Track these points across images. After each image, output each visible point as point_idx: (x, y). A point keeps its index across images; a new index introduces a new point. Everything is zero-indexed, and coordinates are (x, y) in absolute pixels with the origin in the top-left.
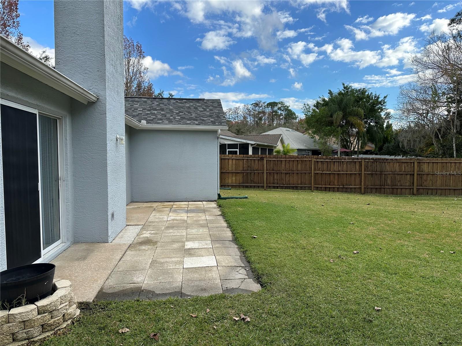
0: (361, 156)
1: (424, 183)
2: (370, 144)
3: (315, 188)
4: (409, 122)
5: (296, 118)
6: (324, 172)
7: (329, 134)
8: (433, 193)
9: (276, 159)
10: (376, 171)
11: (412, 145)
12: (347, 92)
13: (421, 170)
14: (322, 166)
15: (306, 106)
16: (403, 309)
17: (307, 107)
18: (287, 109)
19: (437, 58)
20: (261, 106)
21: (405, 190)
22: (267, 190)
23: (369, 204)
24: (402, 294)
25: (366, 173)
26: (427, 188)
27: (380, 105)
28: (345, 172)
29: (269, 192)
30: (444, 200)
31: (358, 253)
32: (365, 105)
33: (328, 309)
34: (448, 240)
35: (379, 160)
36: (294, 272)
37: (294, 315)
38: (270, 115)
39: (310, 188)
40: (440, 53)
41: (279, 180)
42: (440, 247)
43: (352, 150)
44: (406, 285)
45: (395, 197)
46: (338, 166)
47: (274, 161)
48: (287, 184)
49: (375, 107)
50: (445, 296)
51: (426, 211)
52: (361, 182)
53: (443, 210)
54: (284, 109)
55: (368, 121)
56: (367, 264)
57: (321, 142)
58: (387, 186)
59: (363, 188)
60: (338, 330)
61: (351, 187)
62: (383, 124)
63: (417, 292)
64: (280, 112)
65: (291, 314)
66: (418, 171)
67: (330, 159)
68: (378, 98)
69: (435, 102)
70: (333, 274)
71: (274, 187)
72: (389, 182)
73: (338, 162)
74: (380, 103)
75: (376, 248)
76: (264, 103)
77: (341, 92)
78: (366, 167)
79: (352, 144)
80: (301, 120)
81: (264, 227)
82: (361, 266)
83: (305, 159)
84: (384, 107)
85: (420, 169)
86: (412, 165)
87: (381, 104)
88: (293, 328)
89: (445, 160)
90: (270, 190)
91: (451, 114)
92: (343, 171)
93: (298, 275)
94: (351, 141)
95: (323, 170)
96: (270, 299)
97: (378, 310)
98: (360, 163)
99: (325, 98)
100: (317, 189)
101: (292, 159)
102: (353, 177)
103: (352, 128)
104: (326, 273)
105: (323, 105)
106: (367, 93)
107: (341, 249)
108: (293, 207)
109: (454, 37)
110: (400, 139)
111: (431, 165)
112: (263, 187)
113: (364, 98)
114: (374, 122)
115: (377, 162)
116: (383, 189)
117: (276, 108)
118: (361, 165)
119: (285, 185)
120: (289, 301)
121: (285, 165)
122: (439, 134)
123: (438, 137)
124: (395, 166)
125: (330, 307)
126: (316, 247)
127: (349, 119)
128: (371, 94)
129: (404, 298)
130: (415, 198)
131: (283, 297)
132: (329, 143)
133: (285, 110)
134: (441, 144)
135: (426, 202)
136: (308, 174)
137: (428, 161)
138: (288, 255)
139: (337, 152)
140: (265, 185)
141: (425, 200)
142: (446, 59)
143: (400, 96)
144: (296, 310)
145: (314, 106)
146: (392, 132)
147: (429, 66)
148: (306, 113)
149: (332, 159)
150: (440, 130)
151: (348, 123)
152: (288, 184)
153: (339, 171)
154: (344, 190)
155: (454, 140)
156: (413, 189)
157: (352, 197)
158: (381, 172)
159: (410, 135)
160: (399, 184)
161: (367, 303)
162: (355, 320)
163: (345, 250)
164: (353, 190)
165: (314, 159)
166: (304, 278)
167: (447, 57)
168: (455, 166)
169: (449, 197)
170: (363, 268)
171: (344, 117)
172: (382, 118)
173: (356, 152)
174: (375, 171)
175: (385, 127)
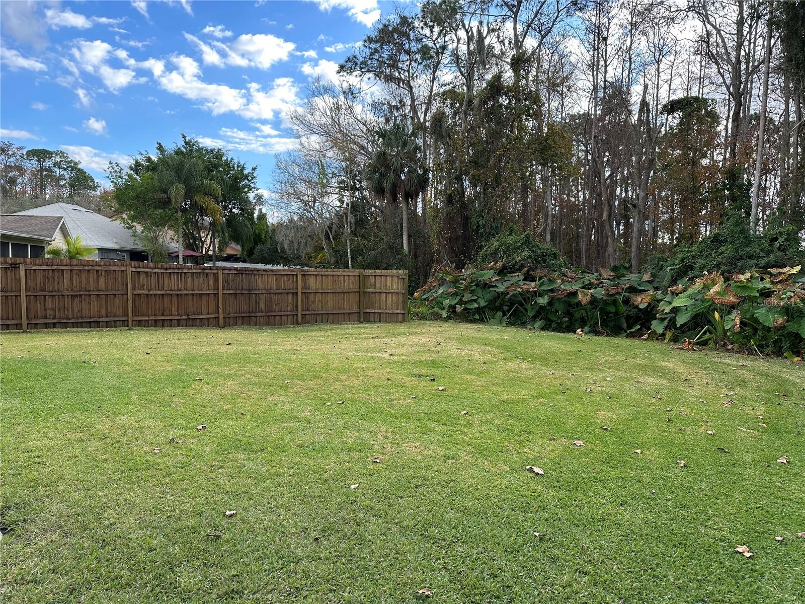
0: (220, 264)
1: (311, 306)
2: (233, 245)
3: (134, 323)
4: (290, 212)
5: (95, 188)
6: (151, 293)
7: (161, 223)
8: (324, 320)
9: (49, 268)
10: (242, 289)
11: (295, 248)
12: (190, 151)
13: (307, 286)
14: (147, 282)
15: (114, 166)
16: (269, 503)
17: (116, 168)
18: (74, 167)
19: (324, 120)
20: (13, 154)
21: (285, 317)
22: (30, 332)
23: (230, 344)
24: (268, 479)
25: (225, 292)
26: (316, 313)
27: (246, 181)
28: (190, 292)
29: (34, 335)
30: (336, 329)
31: (204, 428)
32: (222, 177)
33: (144, 538)
34: (337, 385)
35: (246, 271)
36: (80, 486)
37: (74, 568)
38: (36, 175)
39: (126, 322)
40: (328, 113)
41: (57, 310)
42: (326, 397)
43: (204, 253)
44: (275, 464)
45: (273, 329)
46: (178, 281)
47: (44, 270)
48: (75, 316)
49: (238, 183)
50: (327, 467)
51: (313, 347)
52: (218, 308)
53: (334, 343)
54: (68, 167)
55: (228, 206)
56: (219, 444)
57: (146, 237)
58: (259, 312)
59: (221, 317)
60: (160, 569)
61: (201, 317)
62: (252, 213)
63: (291, 472)
64: (58, 172)
65: (67, 569)
66: (302, 289)
67: (161, 269)
68: (243, 168)
69: (324, 186)
70: (159, 472)
71: (47, 326)
72: (262, 306)
73: (177, 273)
74: (246, 177)
75: (235, 414)
76: (20, 148)
77: (179, 149)
78: (226, 282)
79: (203, 243)
80: (106, 192)
81: (17, 409)
82: (208, 449)
83: (113, 268)
84: (252, 185)
85: (305, 285)
86: (295, 279)
87: (248, 180)
88: (71, 593)
89: (337, 272)
90: (37, 332)
91: (345, 205)
92: (186, 290)
93: (89, 490)
94: (201, 238)
95: (149, 289)
96: (21, 553)
97: (231, 516)
98: (216, 275)
99: (151, 157)
100: (140, 324)
101: (86, 268)
102: (204, 298)
103: (202, 216)
104: (144, 474)
105: (147, 169)
106: (224, 158)
107: (176, 426)
108: (87, 361)
109: (344, 93)
110: (279, 237)
111: (319, 278)
112: (18, 326)
113: (221, 165)
114: (238, 208)
115: (242, 274)
116: (253, 318)
117: (48, 163)
118: (216, 280)
119: (73, 320)
120: (65, 544)
121: (71, 279)
122: (330, 233)
123: (329, 238)
124: (270, 280)
125: (148, 533)
126: (128, 431)
127: (195, 198)
128: (231, 161)
129: (271, 485)
130: (300, 328)
131: (52, 541)
132: (161, 240)
133: (69, 169)
134: (333, 248)
135: (313, 333)
136: (120, 296)
137: (315, 273)
138: (69, 457)
139: (178, 256)
140: (24, 322)
141: (312, 331)
142: (335, 122)
143: (276, 170)
144: (79, 559)
145: (131, 168)
146: (267, 226)
147: (314, 130)
148: (115, 181)
149: (166, 269)
150: (332, 228)
151: (194, 205)
152: (78, 318)
153: (180, 290)
154: (190, 322)
155: (348, 244)
156: (297, 315)
157: (202, 334)
158: (249, 290)
159: (292, 233)
160: (277, 310)
161: (214, 509)
162: (191, 543)
163: (182, 428)
164: (206, 322)
165: (132, 266)
166: (100, 494)
167: (336, 120)
168: (349, 280)
169: (343, 324)
170: (211, 452)
171: (188, 195)
172: (250, 203)
173: (210, 256)
174: (240, 288)
175: (255, 218)
